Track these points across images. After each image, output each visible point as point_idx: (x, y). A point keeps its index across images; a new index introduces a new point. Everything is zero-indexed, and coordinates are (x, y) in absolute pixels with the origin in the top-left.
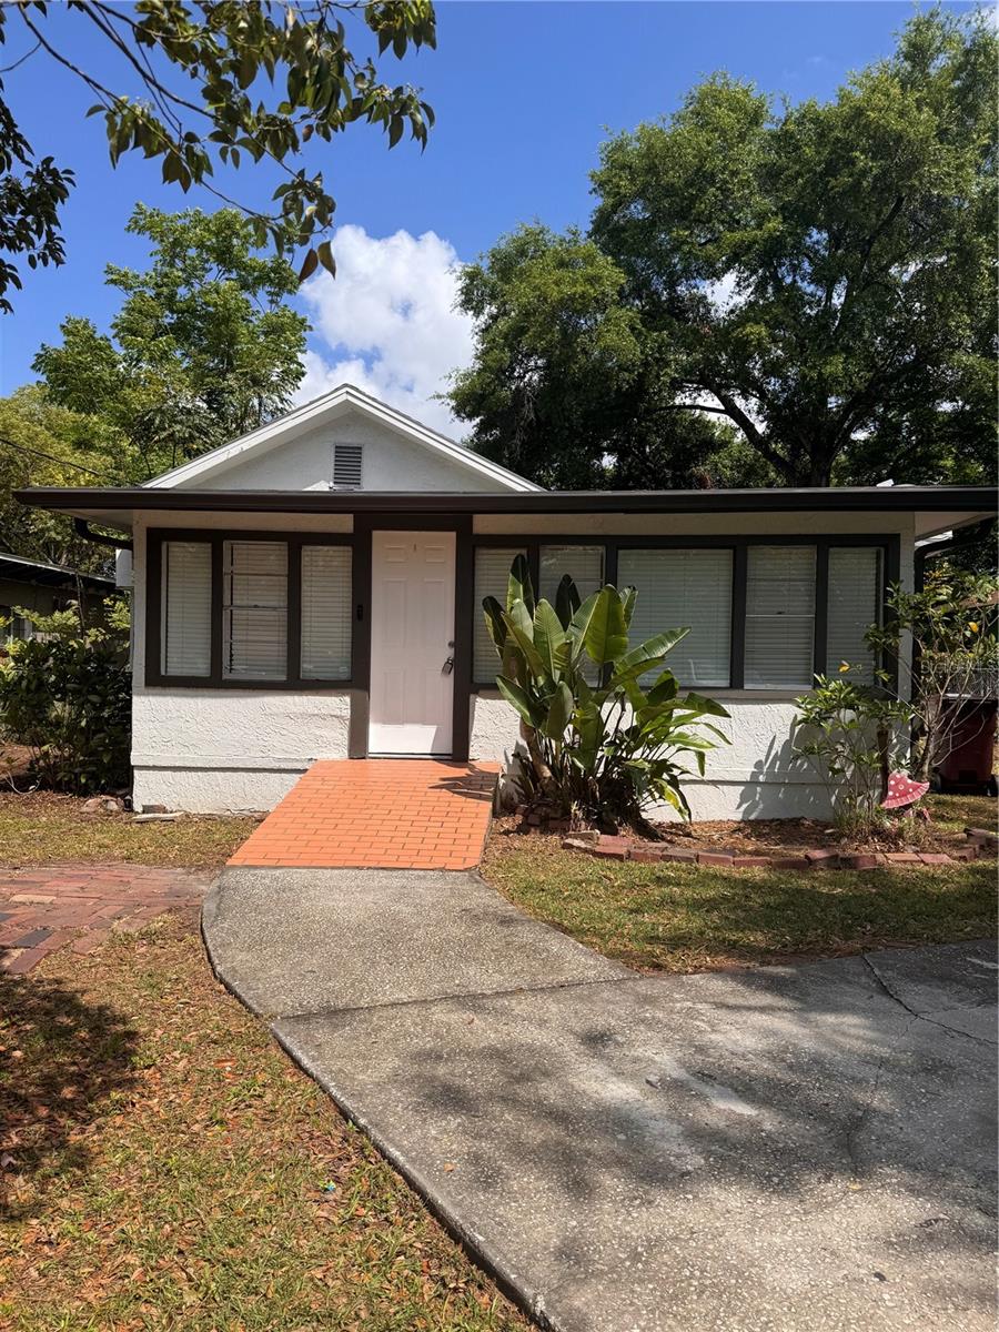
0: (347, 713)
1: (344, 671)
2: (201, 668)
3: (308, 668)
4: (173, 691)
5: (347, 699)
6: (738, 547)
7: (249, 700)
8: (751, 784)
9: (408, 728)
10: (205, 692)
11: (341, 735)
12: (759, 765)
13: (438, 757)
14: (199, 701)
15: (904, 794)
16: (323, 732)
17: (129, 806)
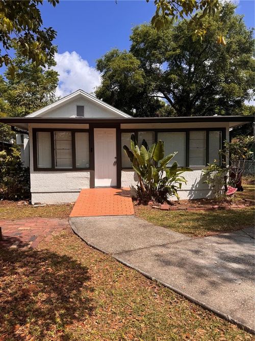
0: (89, 176)
1: (88, 166)
2: (49, 166)
3: (78, 165)
4: (41, 172)
5: (89, 173)
6: (187, 131)
7: (63, 174)
8: (192, 190)
9: (105, 180)
10: (51, 172)
11: (88, 182)
12: (193, 185)
13: (113, 187)
14: (49, 174)
15: (231, 191)
16: (83, 182)
17: (30, 203)
